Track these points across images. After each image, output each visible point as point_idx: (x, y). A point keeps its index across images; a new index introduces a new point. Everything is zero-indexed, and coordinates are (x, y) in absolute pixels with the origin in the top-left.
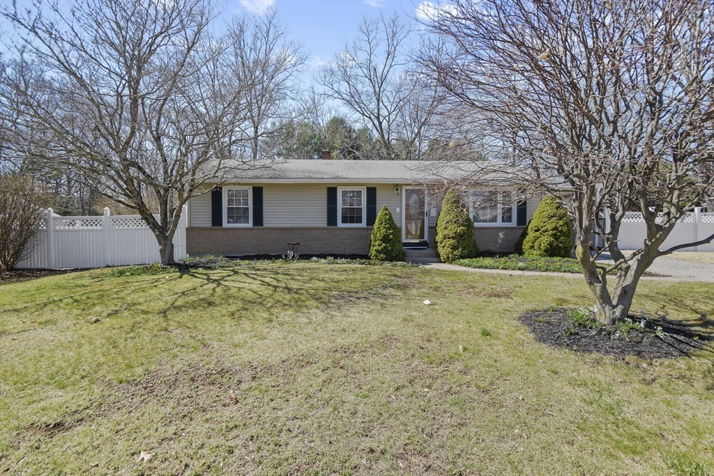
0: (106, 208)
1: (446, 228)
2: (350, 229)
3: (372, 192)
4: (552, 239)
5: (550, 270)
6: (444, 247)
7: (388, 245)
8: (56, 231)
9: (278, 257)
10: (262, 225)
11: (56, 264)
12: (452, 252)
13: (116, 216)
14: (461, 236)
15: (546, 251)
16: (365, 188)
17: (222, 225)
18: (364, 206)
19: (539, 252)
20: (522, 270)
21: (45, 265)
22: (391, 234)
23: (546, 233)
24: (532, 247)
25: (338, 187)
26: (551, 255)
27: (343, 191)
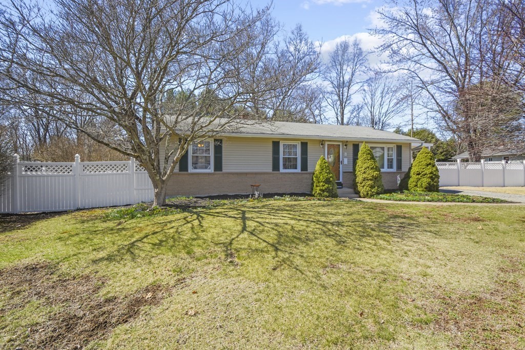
0: (77, 155)
1: (365, 173)
2: (289, 173)
3: (304, 145)
4: (430, 180)
5: (449, 201)
6: (364, 186)
7: (330, 186)
8: (21, 176)
9: (247, 196)
10: (222, 171)
11: (21, 209)
12: (370, 190)
13: (86, 163)
14: (376, 179)
15: (426, 188)
16: (300, 142)
17: (187, 171)
18: (299, 156)
19: (421, 189)
20: (430, 201)
21: (8, 209)
22: (331, 177)
23: (426, 176)
24: (416, 186)
25: (281, 141)
26: (430, 191)
27: (284, 145)
